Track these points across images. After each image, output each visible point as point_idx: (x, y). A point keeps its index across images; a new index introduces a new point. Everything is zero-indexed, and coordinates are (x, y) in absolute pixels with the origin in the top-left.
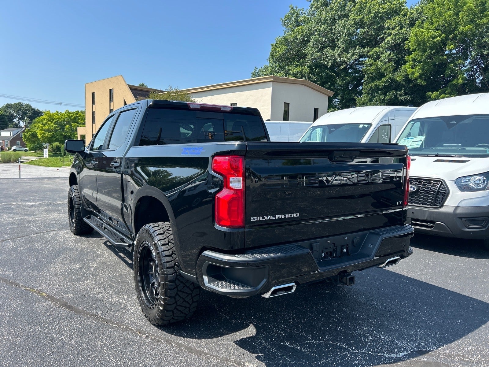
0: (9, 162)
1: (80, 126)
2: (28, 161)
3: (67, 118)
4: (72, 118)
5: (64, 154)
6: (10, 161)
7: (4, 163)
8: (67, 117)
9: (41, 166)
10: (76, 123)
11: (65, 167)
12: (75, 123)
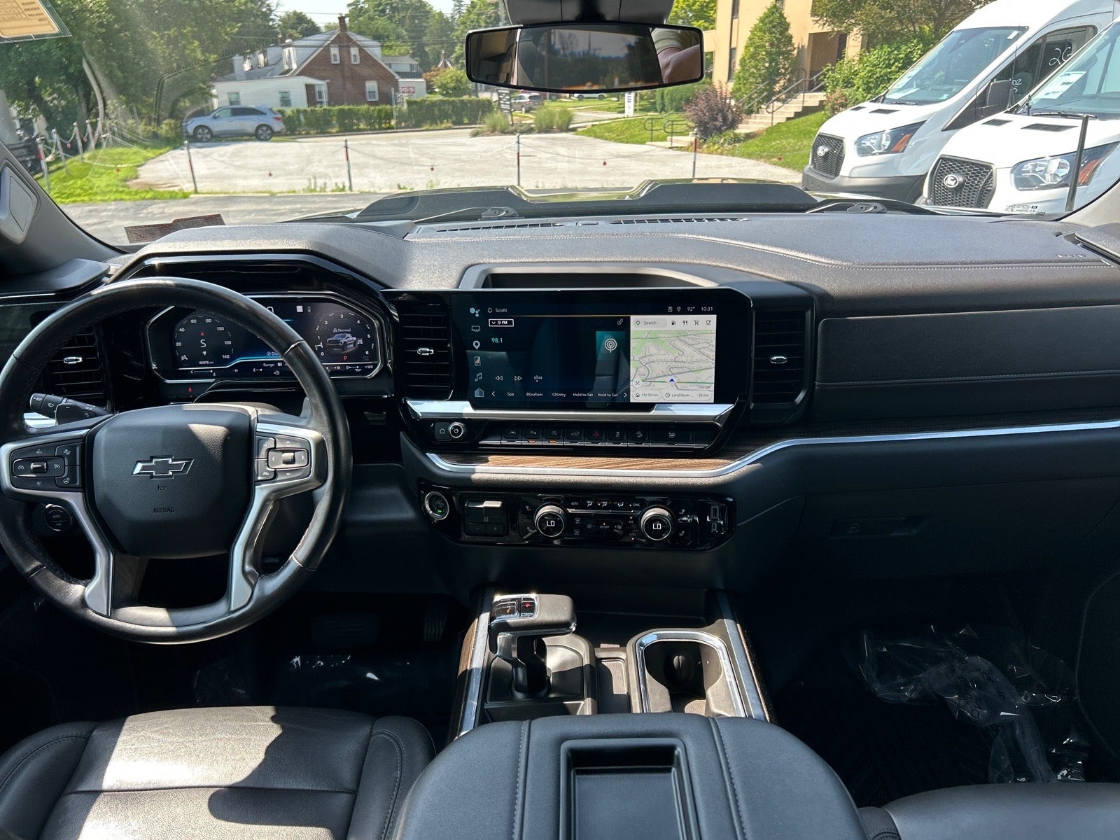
0: (548, 129)
1: (711, 26)
2: (585, 127)
3: (683, 8)
4: (694, 8)
5: (661, 107)
6: (552, 128)
7: (539, 132)
8: (684, 6)
9: (606, 139)
10: (702, 19)
11: (653, 143)
12: (700, 22)
